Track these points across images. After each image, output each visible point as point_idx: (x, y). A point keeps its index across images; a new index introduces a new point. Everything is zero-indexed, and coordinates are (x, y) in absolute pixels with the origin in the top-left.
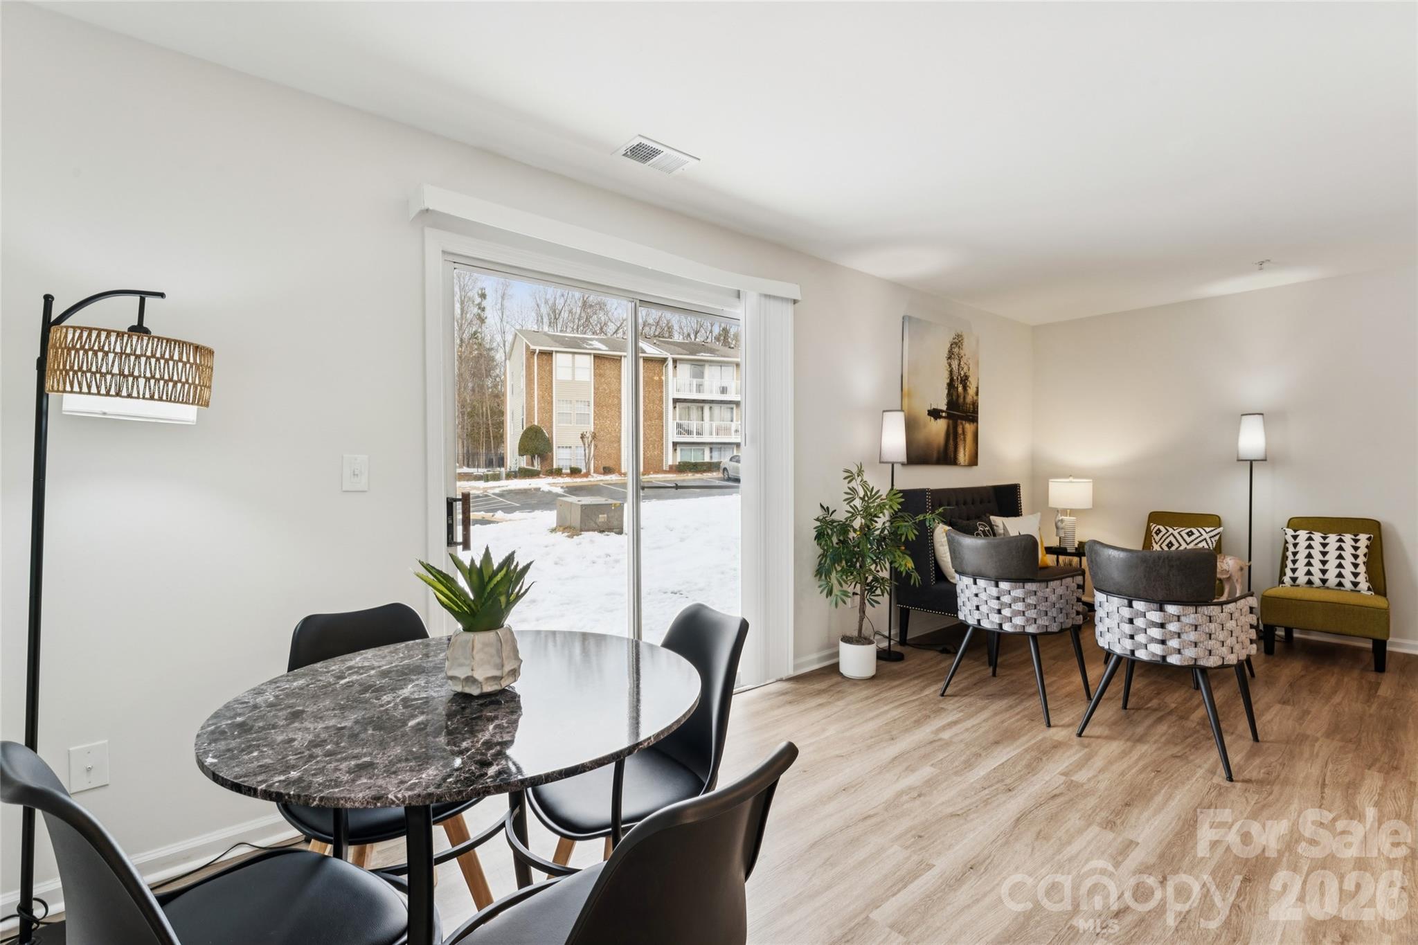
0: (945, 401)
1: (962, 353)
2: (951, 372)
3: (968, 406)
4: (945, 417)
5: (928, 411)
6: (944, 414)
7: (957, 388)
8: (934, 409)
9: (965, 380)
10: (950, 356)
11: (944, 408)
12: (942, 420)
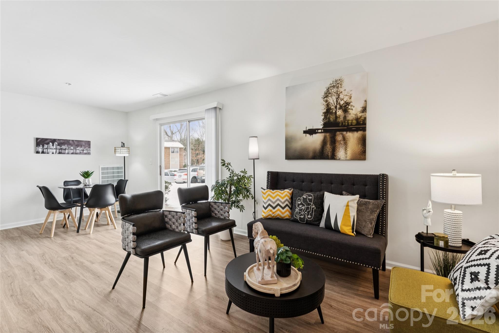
0: (322, 123)
1: (341, 90)
2: (328, 105)
3: (350, 122)
4: (321, 132)
5: (304, 131)
6: (320, 131)
7: (336, 112)
8: (309, 129)
9: (345, 106)
10: (327, 95)
11: (321, 127)
12: (317, 134)
